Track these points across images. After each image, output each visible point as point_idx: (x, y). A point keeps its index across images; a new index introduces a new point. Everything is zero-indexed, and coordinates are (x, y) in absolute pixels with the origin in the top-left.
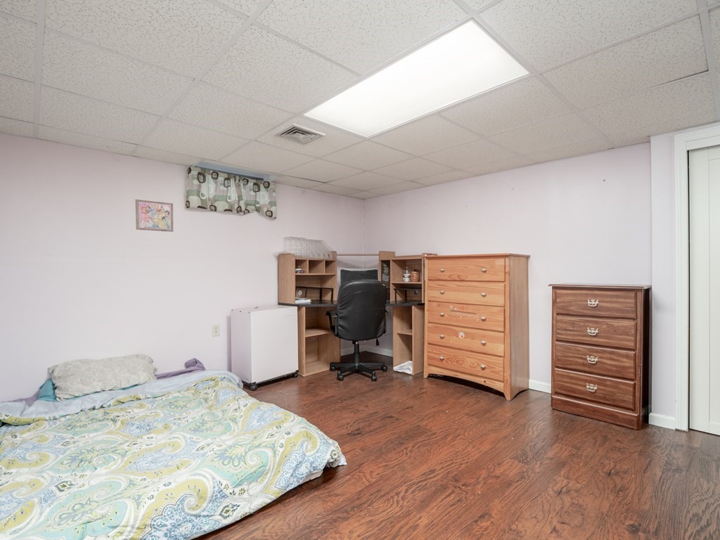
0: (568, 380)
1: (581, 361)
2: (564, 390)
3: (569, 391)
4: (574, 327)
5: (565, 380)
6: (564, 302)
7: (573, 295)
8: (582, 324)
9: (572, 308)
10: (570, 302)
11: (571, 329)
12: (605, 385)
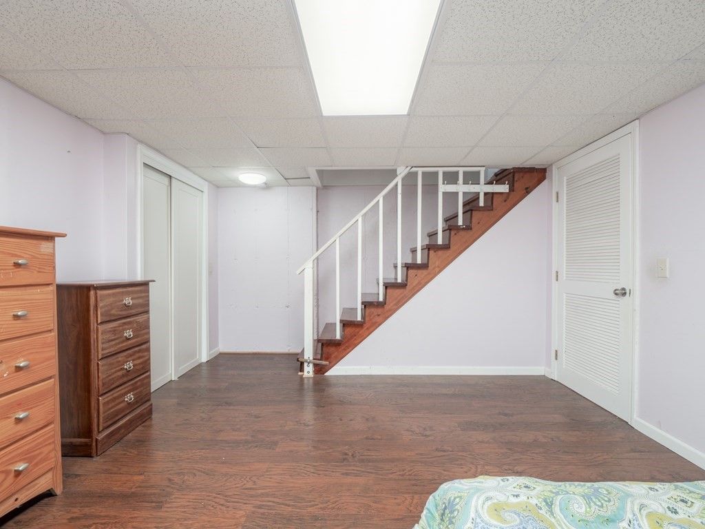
0: (113, 404)
1: (120, 373)
2: (110, 419)
3: (114, 417)
4: (115, 335)
5: (110, 406)
6: (107, 306)
7: (114, 294)
8: (121, 328)
9: (113, 312)
10: (111, 304)
11: (113, 338)
12: (136, 388)
